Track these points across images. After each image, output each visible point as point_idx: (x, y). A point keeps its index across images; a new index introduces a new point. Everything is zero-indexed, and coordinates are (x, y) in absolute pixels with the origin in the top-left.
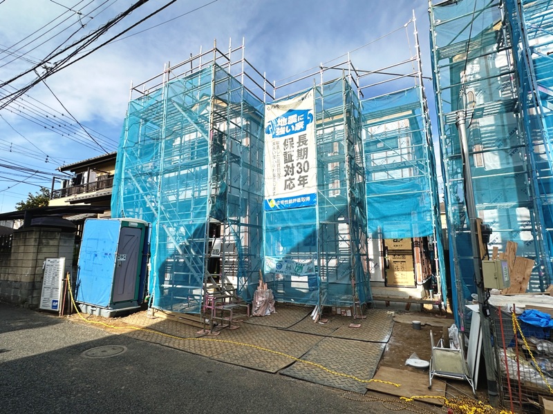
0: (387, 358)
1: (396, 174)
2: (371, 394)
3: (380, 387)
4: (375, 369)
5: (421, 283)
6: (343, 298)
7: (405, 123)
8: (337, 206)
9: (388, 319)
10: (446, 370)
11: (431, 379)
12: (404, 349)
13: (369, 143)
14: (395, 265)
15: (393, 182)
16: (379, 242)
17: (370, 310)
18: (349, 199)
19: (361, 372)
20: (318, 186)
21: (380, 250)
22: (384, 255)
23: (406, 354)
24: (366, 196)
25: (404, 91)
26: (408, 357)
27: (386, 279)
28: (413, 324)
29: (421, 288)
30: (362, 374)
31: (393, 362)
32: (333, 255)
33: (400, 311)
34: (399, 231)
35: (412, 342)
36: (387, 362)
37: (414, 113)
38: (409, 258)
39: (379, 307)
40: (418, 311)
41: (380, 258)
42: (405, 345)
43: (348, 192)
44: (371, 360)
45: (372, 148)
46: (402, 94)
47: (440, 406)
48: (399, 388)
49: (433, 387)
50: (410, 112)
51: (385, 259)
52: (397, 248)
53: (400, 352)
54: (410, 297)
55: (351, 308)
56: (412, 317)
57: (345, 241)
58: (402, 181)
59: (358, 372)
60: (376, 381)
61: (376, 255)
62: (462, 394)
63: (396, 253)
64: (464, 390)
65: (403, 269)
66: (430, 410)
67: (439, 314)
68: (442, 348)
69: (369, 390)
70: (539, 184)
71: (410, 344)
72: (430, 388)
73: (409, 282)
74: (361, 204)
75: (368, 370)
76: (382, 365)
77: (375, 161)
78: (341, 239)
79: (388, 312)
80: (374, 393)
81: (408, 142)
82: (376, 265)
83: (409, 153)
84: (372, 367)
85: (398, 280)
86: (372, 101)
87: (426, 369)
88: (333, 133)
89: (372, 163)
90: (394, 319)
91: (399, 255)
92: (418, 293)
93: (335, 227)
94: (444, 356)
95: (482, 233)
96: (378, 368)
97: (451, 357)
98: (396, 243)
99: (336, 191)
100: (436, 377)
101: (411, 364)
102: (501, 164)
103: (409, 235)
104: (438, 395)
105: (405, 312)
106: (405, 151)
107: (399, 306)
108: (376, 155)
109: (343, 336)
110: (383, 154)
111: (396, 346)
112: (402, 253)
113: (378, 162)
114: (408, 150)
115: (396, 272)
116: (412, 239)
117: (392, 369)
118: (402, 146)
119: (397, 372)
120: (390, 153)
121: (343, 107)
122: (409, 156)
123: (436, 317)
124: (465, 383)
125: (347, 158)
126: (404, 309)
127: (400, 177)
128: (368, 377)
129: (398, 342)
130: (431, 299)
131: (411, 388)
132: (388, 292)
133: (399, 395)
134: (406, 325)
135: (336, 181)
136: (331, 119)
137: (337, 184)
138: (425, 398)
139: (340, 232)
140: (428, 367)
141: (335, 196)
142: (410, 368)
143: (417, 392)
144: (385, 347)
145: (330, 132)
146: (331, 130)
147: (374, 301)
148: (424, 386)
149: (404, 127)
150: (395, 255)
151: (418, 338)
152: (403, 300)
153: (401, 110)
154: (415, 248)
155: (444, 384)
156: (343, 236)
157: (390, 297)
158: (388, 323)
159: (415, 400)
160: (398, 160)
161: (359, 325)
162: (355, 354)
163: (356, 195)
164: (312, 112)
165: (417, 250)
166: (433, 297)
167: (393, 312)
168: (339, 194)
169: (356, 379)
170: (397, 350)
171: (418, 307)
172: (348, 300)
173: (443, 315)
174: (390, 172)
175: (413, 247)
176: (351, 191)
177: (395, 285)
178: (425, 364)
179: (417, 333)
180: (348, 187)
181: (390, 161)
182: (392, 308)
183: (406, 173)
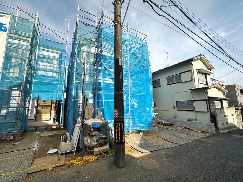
0: (37, 154)
1: (50, 74)
2: (30, 176)
3: (35, 169)
4: (31, 162)
5: (53, 118)
6: (9, 130)
7: (58, 55)
8: (16, 82)
9: (36, 136)
10: (65, 150)
11: (59, 156)
12: (45, 148)
13: (39, 57)
14: (42, 112)
15: (48, 77)
16: (36, 101)
17: (26, 134)
18: (25, 80)
19: (23, 166)
20: (3, 68)
21: (35, 105)
22: (37, 107)
23: (46, 149)
24: (33, 80)
25: (60, 43)
26: (48, 150)
27: (36, 118)
28: (50, 135)
29: (52, 120)
30: (24, 167)
31: (40, 154)
32: (5, 108)
33: (42, 131)
34: (47, 98)
35: (49, 143)
36: (37, 156)
37: (62, 53)
38: (49, 109)
39: (32, 131)
40: (51, 130)
41: (35, 108)
42: (46, 145)
43: (25, 76)
44: (29, 158)
45: (40, 60)
46: (59, 44)
47: (64, 165)
48: (46, 165)
49: (60, 159)
50: (61, 52)
51: (37, 109)
52: (44, 104)
53: (44, 149)
54: (48, 124)
55: (14, 135)
56: (48, 133)
57: (16, 100)
58: (52, 77)
59: (21, 167)
60: (33, 167)
61: (32, 108)
62: (71, 157)
63: (43, 106)
64: (71, 155)
65: (45, 113)
66: (60, 169)
67: (59, 129)
68: (64, 142)
69: (29, 174)
70: (98, 88)
71: (48, 144)
72: (59, 160)
73: (48, 118)
74: (30, 83)
75: (27, 164)
76: (35, 158)
77: (40, 66)
78: (12, 99)
79: (36, 133)
80: (32, 174)
81: (57, 63)
82: (32, 112)
83: (57, 67)
84: (30, 161)
85: (43, 118)
86: (45, 40)
87: (57, 153)
88: (19, 44)
89: (39, 66)
90: (40, 135)
91: (44, 107)
92: (51, 122)
93: (9, 92)
94: (65, 145)
95: (86, 100)
96: (33, 161)
97: (67, 144)
98: (44, 102)
99: (15, 74)
100: (61, 154)
101: (50, 153)
102: (89, 80)
103: (51, 99)
104: (63, 161)
105: (44, 131)
106: (55, 66)
107: (42, 129)
108: (41, 63)
109: (7, 151)
110: (45, 64)
111: (42, 147)
112: (47, 106)
113: (42, 67)
114: (57, 66)
115: (42, 115)
116: (52, 101)
117: (41, 158)
118: (55, 64)
119: (44, 158)
120: (49, 64)
121: (30, 35)
122: (57, 68)
123: (58, 131)
124: (72, 152)
125: (27, 60)
126: (44, 130)
127: (52, 76)
128: (28, 167)
129: (42, 145)
130: (55, 124)
131: (51, 163)
132: (37, 123)
133: (46, 169)
134: (46, 137)
135: (16, 69)
136: (19, 37)
137: (17, 70)
138: (58, 165)
139: (12, 95)
140: (58, 151)
141: (14, 76)
142: (50, 155)
143: (54, 164)
144: (36, 149)
145: (17, 43)
146: (18, 42)
147: (29, 129)
148: (56, 160)
149: (57, 56)
150: (42, 107)
151: (51, 141)
152: (44, 126)
153: (58, 50)
154: (53, 105)
155: (64, 156)
156: (14, 98)
157: (38, 126)
158: (37, 138)
159: (54, 167)
160: (52, 68)
161: (19, 142)
162: (18, 158)
163: (29, 79)
164: (7, 27)
165: (53, 106)
166: (56, 123)
167: (39, 132)
168: (17, 76)
169: (20, 171)
170: (42, 149)
171: (50, 128)
172: (12, 131)
173: (60, 129)
174: (47, 72)
175: (52, 104)
176: (26, 76)
177: (41, 120)
178: (56, 150)
179: (51, 139)
180: (25, 74)
181: (48, 68)
182: (38, 131)
183: (54, 75)
